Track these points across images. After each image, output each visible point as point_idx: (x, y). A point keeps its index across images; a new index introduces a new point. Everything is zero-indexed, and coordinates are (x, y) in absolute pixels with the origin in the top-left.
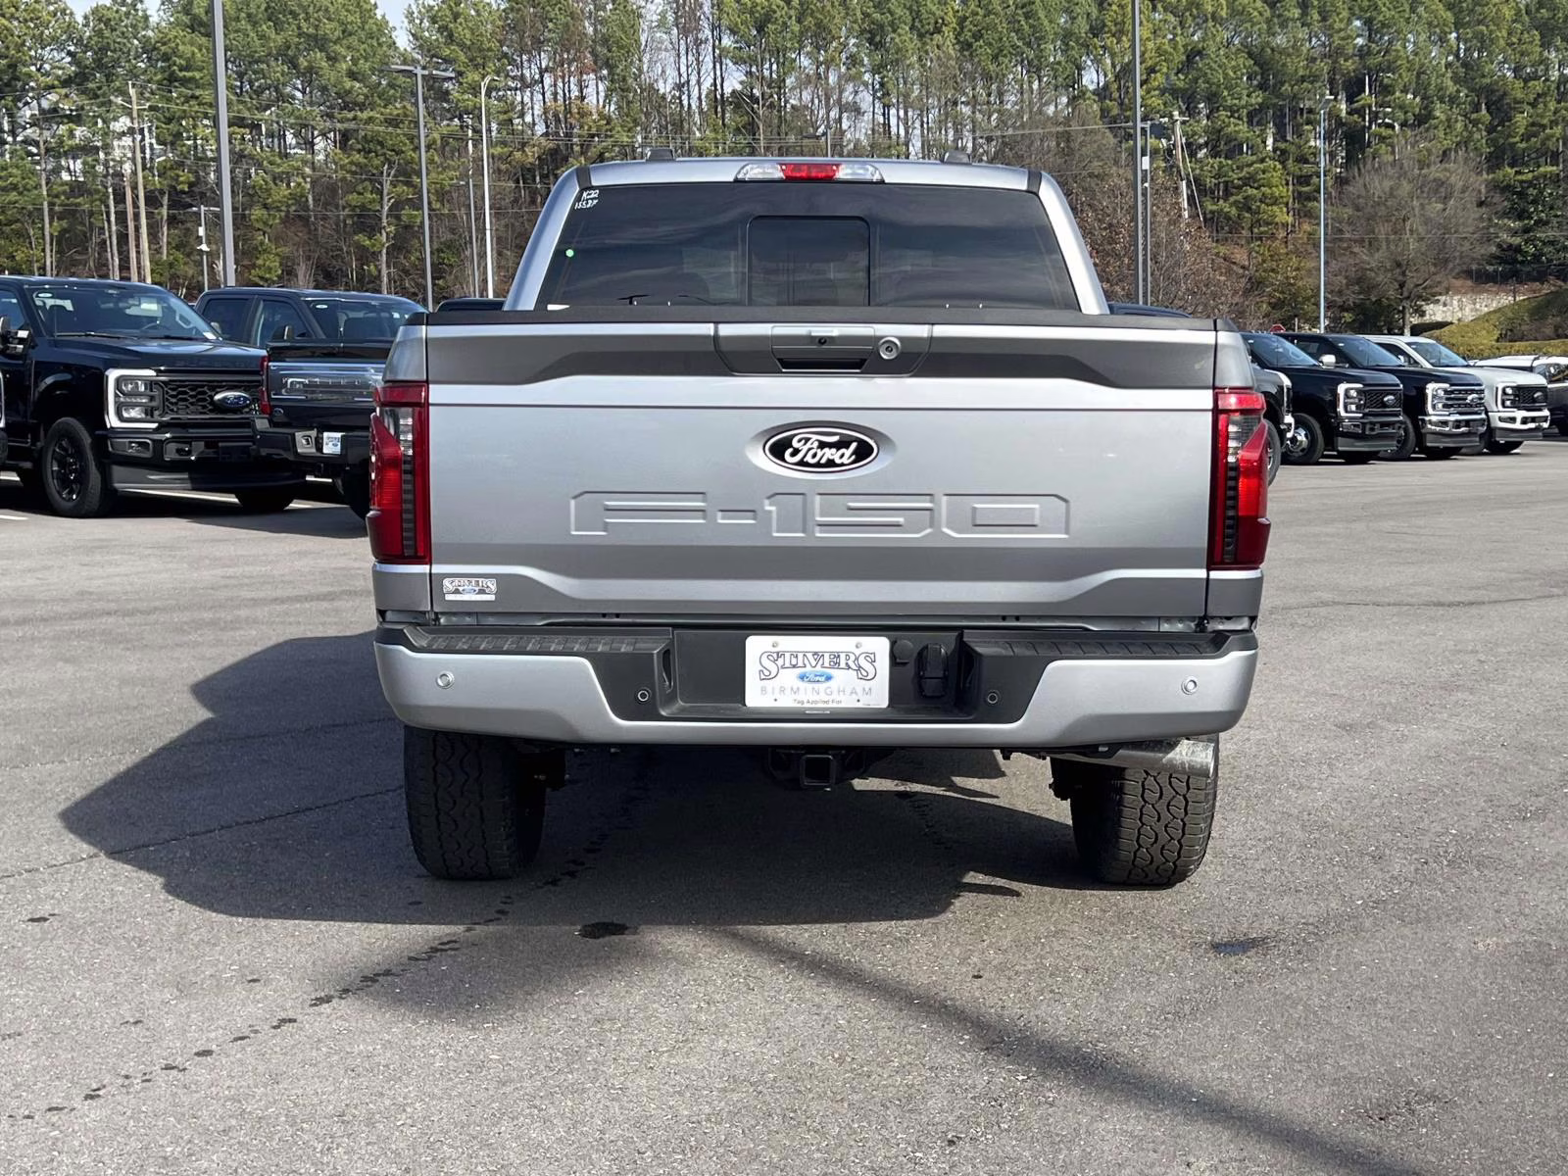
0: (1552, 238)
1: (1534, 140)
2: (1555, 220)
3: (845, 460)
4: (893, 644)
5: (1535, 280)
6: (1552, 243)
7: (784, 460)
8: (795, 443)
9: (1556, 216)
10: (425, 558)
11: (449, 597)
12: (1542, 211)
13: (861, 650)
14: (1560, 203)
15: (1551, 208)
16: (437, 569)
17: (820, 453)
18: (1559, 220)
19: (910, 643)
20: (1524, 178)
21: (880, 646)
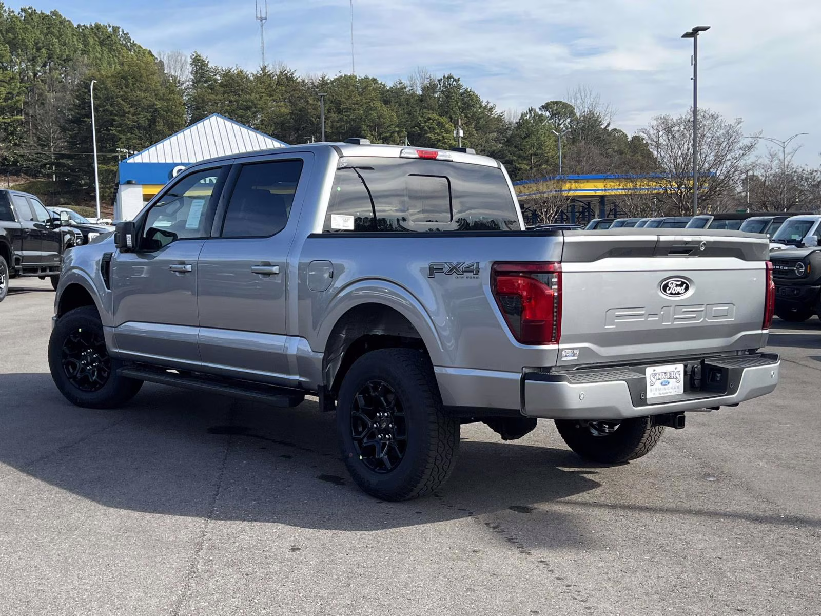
0: (22, 153)
1: (10, 101)
2: (23, 144)
3: (682, 292)
4: (685, 366)
5: (14, 175)
6: (22, 156)
7: (666, 292)
8: (669, 285)
9: (23, 142)
10: (557, 342)
11: (563, 359)
12: (16, 139)
13: (677, 370)
14: (25, 135)
15: (21, 138)
16: (561, 346)
17: (676, 289)
18: (26, 144)
19: (690, 364)
20: (6, 121)
21: (680, 367)
